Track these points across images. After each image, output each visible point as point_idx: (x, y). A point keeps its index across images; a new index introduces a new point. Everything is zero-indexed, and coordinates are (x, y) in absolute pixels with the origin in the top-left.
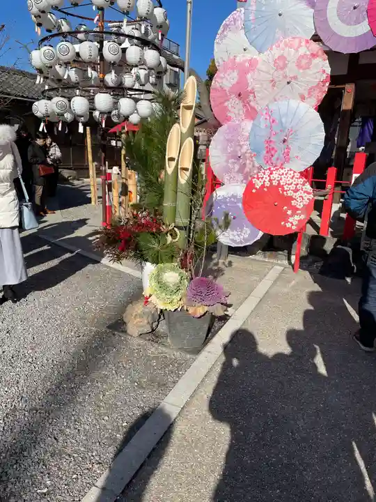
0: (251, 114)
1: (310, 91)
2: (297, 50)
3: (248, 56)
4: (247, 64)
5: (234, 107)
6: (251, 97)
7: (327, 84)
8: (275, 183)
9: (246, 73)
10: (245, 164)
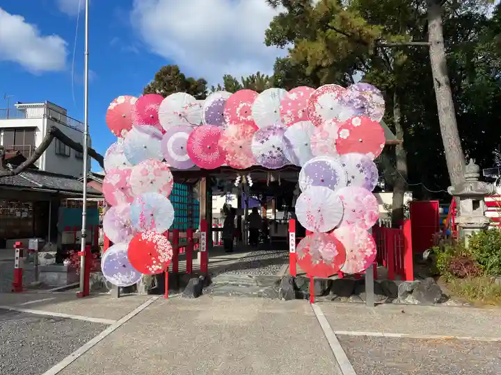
0: (130, 199)
1: (164, 188)
2: (153, 166)
3: (126, 167)
4: (125, 172)
5: (118, 195)
6: (129, 190)
7: (172, 184)
8: (154, 241)
9: (125, 176)
10: (130, 228)
